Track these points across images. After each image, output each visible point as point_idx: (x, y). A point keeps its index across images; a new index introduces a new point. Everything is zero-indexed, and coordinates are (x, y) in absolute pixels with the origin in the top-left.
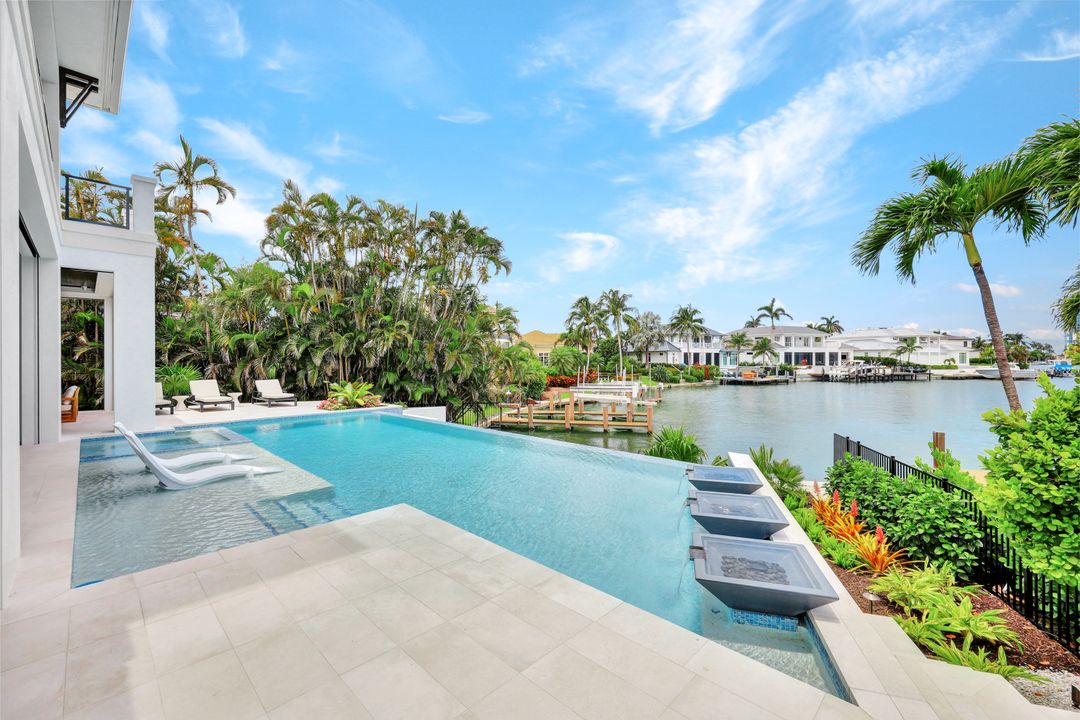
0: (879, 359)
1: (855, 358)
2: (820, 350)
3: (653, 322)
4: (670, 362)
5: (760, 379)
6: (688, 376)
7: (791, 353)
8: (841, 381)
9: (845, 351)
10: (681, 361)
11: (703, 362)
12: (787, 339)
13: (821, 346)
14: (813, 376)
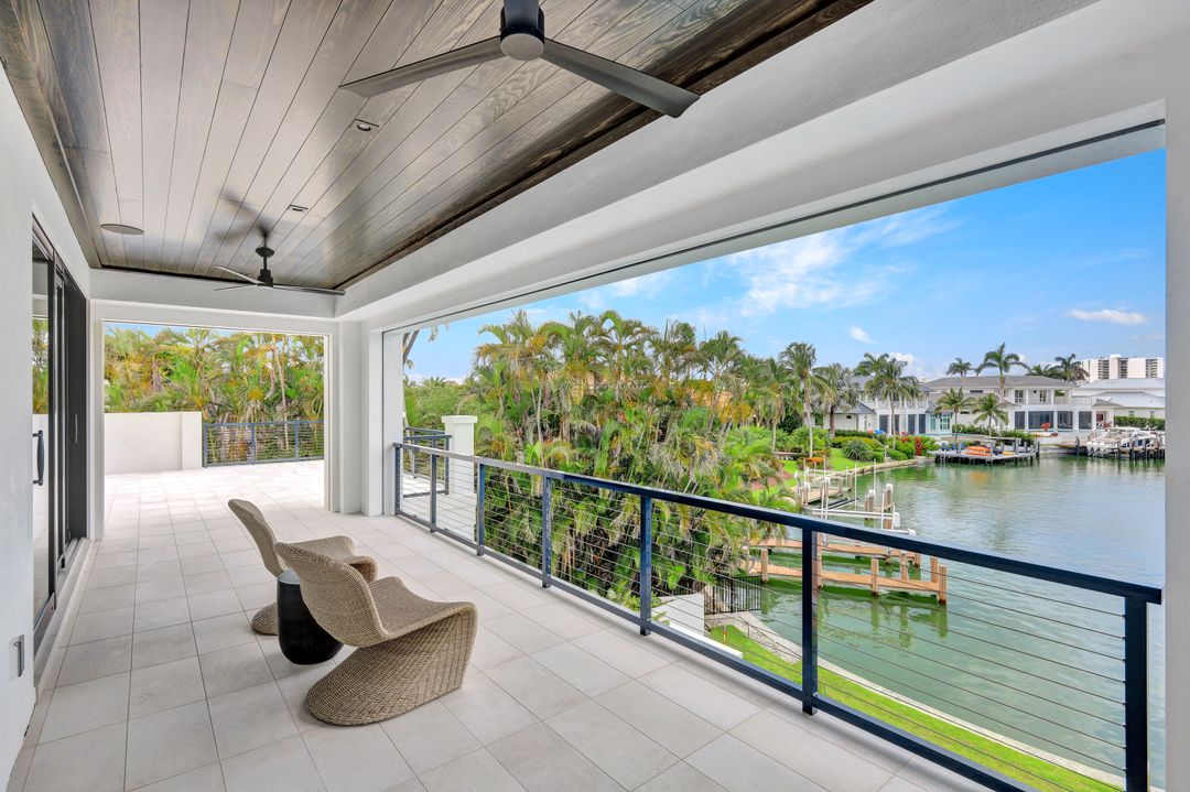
2: (1064, 408)
4: (861, 429)
6: (894, 452)
7: (1023, 413)
8: (1106, 457)
9: (1101, 409)
10: (874, 427)
11: (904, 427)
12: (1019, 394)
13: (1065, 402)
14: (1061, 448)
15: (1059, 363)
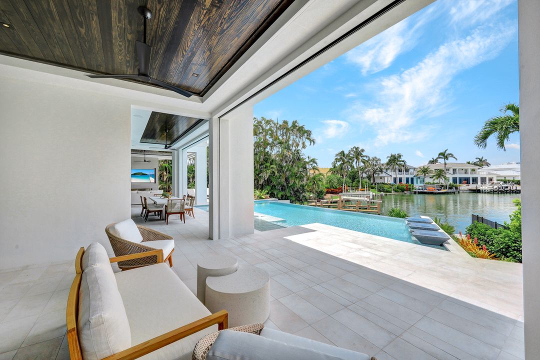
0: (513, 181)
1: (497, 180)
2: (474, 176)
3: (377, 162)
4: (386, 182)
5: (438, 191)
6: (397, 189)
7: (456, 178)
8: (488, 193)
9: (491, 176)
10: (392, 182)
11: (404, 182)
12: (454, 170)
13: (475, 173)
14: (470, 190)
15: (478, 160)
